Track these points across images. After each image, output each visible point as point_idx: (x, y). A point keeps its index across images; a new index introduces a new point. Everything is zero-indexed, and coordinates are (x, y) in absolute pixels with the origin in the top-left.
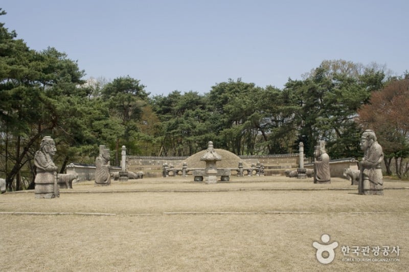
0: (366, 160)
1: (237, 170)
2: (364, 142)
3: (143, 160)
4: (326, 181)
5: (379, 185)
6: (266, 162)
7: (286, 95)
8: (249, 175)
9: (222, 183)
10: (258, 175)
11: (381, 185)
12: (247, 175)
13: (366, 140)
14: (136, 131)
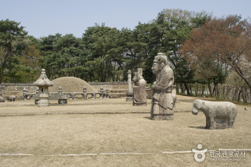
0: (157, 83)
1: (82, 94)
2: (155, 65)
3: (19, 86)
4: (142, 104)
5: (168, 110)
6: (117, 88)
7: (136, 34)
8: (93, 98)
9: (59, 105)
10: (101, 98)
11: (171, 109)
12: (91, 98)
13: (157, 64)
14: (18, 64)
